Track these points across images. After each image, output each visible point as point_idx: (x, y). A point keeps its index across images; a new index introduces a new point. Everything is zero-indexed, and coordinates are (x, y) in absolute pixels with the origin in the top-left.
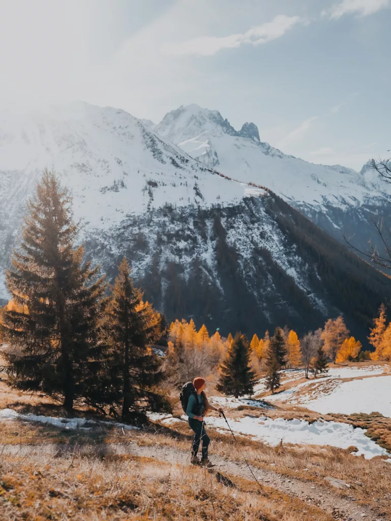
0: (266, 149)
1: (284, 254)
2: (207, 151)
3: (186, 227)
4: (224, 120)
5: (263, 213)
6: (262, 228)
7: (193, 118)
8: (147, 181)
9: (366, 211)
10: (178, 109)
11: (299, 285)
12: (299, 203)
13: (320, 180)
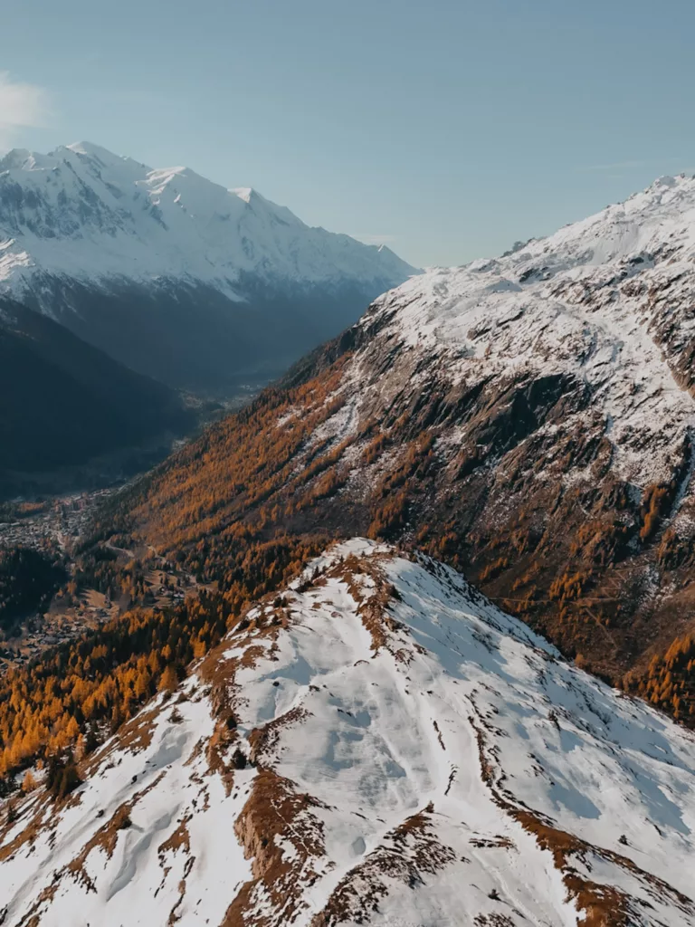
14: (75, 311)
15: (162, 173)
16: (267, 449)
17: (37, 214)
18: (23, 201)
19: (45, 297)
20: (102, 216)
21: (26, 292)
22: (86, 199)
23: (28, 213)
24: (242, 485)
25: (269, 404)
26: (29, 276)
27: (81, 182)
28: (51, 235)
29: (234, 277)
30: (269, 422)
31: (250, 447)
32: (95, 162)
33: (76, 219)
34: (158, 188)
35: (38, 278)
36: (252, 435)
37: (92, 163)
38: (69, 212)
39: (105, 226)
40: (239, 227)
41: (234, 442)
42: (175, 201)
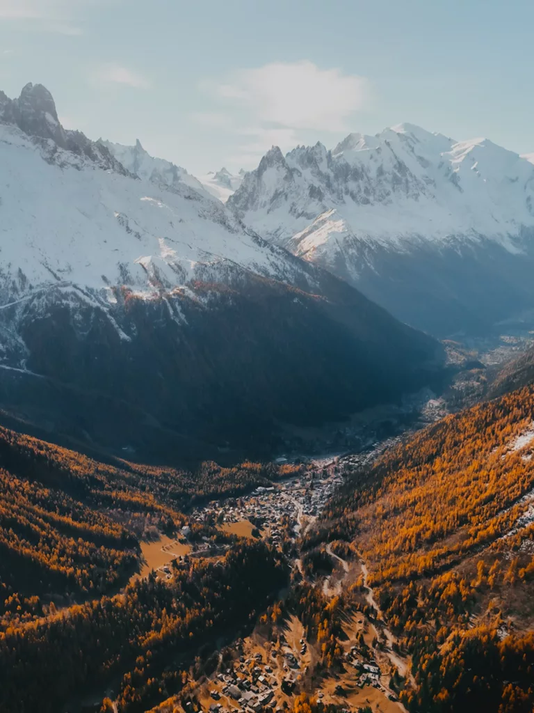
0: (49, 152)
12: (64, 290)
13: (132, 226)
14: (373, 268)
15: (464, 145)
16: (499, 476)
17: (359, 186)
18: (350, 176)
19: (351, 257)
20: (410, 184)
21: (337, 253)
22: (398, 171)
23: (352, 185)
24: (465, 516)
25: (511, 416)
26: (341, 240)
27: (396, 157)
28: (367, 202)
29: (515, 232)
30: (506, 439)
31: (481, 467)
32: (412, 140)
33: (389, 187)
34: (458, 158)
35: (347, 242)
36: (487, 450)
37: (409, 140)
38: (384, 183)
39: (410, 193)
40: (525, 187)
41: (468, 453)
42: (472, 168)
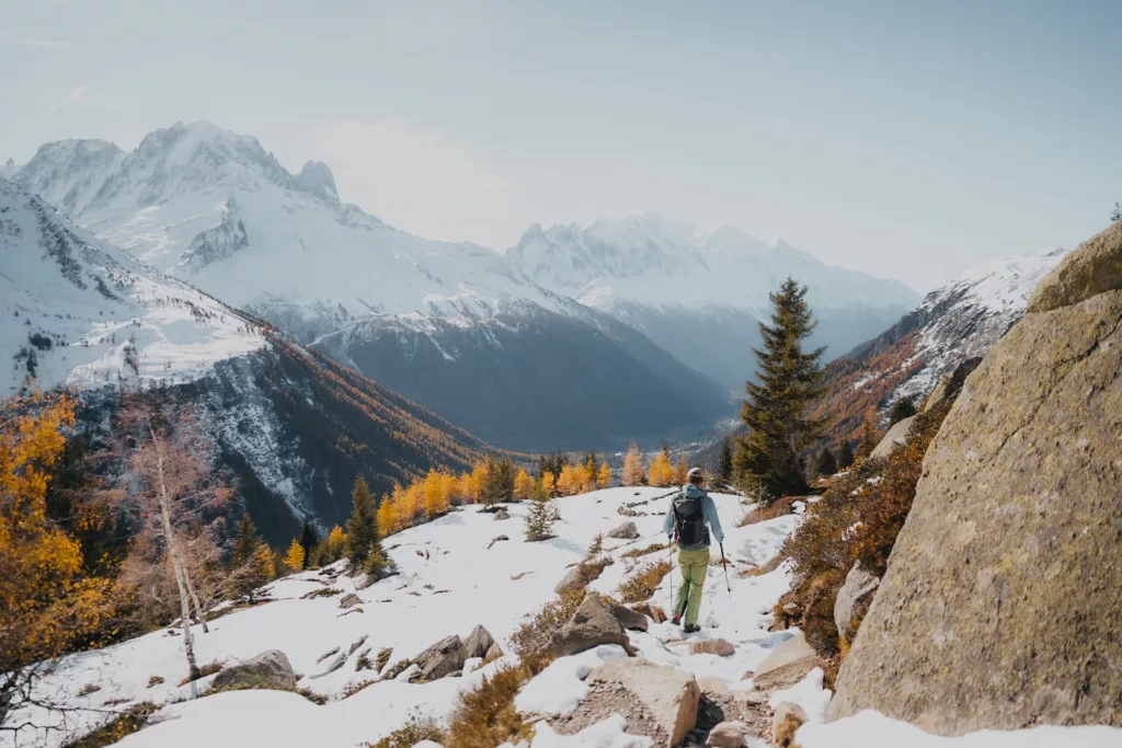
1: (279, 455)
2: (224, 220)
3: (95, 428)
4: (268, 153)
5: (251, 386)
6: (245, 414)
7: (202, 147)
8: (30, 337)
9: (499, 326)
10: (171, 129)
11: (293, 507)
12: (386, 319)
13: (431, 273)
15: (705, 230)
16: (848, 406)
17: (615, 262)
18: (605, 253)
20: (663, 261)
22: (650, 250)
23: (608, 261)
25: (843, 372)
27: (646, 238)
28: (625, 276)
30: (845, 385)
32: (656, 224)
33: (642, 265)
34: (701, 242)
35: (618, 304)
37: (653, 224)
38: (638, 260)
39: (664, 269)
42: (716, 250)
